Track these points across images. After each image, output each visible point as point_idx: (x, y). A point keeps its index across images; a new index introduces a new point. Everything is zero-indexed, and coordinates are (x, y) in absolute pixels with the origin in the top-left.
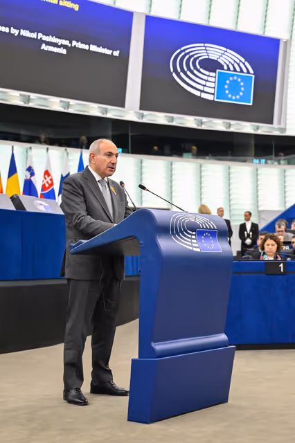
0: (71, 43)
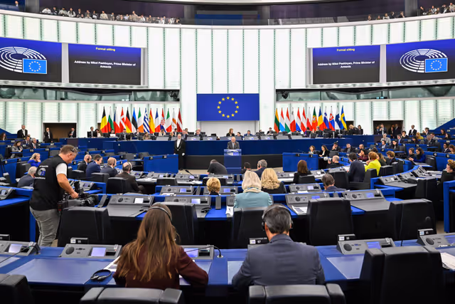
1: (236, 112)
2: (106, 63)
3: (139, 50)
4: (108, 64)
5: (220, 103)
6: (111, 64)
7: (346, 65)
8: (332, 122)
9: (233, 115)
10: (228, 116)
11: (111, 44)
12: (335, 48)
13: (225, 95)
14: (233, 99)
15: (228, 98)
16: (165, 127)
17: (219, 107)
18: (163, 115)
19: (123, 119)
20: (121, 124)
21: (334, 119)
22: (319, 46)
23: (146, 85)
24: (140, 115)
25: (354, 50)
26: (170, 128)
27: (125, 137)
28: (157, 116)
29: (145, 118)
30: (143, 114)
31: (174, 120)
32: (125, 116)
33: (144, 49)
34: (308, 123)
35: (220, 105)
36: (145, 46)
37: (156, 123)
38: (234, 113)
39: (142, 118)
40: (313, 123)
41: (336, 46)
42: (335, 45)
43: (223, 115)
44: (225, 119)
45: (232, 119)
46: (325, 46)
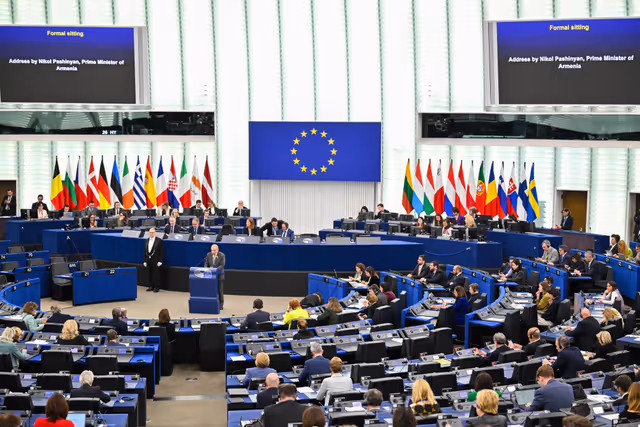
0: (585, 58)
1: (331, 162)
2: (67, 62)
3: (130, 31)
4: (71, 62)
5: (296, 141)
6: (77, 62)
7: (570, 63)
8: (512, 198)
9: (324, 169)
10: (314, 172)
11: (75, 23)
12: (547, 23)
13: (307, 126)
14: (324, 134)
15: (314, 131)
16: (178, 194)
17: (294, 151)
18: (173, 170)
19: (93, 180)
20: (89, 189)
21: (517, 191)
22: (511, 17)
23: (146, 104)
24: (126, 171)
25: (587, 28)
26: (186, 197)
27: (80, 224)
28: (161, 172)
29: (136, 176)
30: (132, 170)
31: (195, 180)
32: (97, 173)
33: (140, 29)
34: (468, 196)
35: (296, 147)
36: (143, 24)
37: (158, 186)
38: (327, 165)
39: (131, 175)
40: (478, 197)
41: (550, 18)
42: (548, 16)
43: (304, 169)
44: (307, 177)
45: (321, 177)
46: (524, 18)
